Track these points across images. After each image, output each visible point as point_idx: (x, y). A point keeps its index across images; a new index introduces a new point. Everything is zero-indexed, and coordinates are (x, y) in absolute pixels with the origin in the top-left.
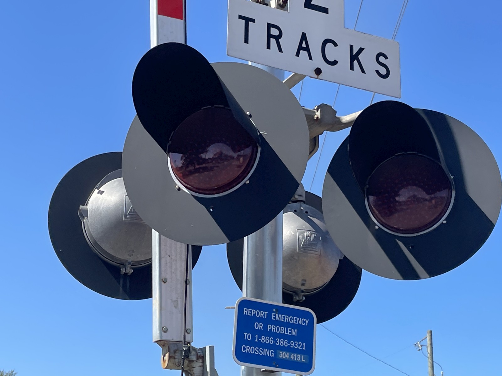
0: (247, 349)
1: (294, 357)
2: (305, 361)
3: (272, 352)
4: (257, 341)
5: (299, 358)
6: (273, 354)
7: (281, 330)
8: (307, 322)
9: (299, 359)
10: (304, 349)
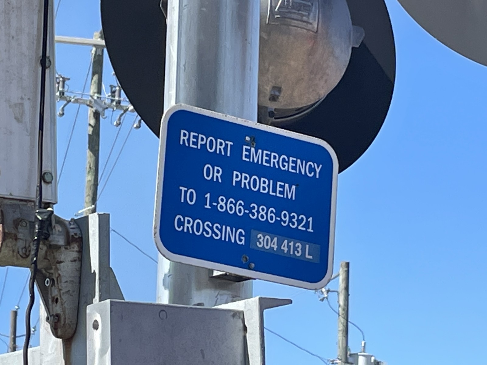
0: (186, 225)
1: (289, 247)
2: (311, 257)
3: (241, 233)
4: (208, 206)
5: (299, 249)
6: (243, 238)
7: (262, 185)
8: (318, 171)
9: (298, 252)
10: (310, 230)
